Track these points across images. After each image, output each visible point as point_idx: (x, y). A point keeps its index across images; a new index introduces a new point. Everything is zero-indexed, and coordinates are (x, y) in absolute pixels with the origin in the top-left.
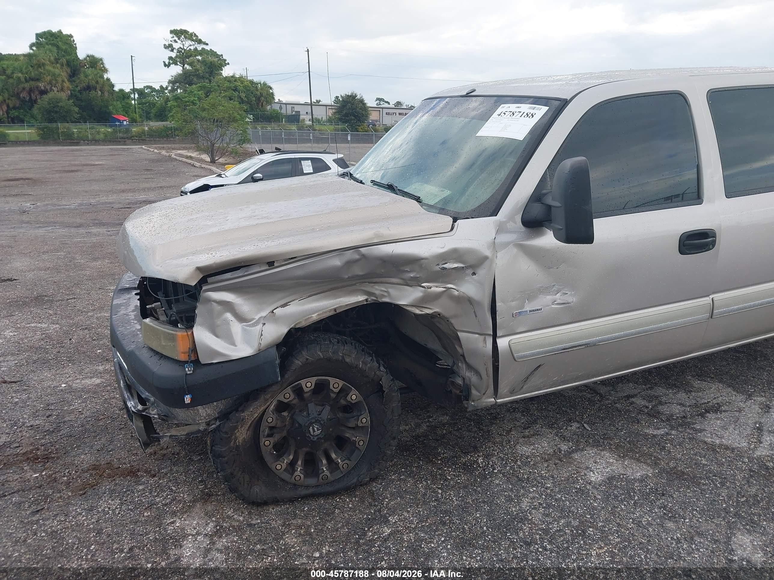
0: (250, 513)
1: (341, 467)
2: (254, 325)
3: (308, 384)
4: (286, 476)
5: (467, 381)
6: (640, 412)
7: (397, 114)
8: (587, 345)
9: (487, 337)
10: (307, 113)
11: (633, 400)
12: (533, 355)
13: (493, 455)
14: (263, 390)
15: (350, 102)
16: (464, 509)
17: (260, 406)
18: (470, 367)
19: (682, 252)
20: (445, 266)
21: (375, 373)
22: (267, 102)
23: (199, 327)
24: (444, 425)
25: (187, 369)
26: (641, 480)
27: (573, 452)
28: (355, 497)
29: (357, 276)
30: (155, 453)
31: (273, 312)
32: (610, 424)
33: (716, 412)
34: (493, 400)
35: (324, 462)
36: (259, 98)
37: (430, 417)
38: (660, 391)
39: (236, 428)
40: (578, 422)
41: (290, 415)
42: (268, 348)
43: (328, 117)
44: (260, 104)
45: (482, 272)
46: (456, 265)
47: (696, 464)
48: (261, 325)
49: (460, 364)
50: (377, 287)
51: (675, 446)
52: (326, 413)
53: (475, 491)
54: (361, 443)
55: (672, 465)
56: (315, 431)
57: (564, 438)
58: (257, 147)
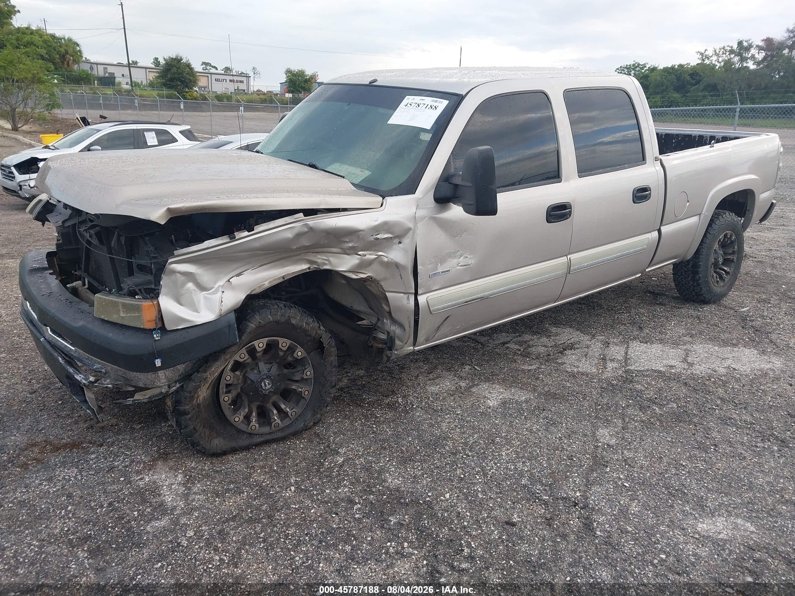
0: (212, 463)
1: (290, 415)
2: (213, 293)
3: (260, 344)
4: (243, 427)
5: (392, 334)
6: (515, 354)
7: (228, 81)
8: (482, 298)
9: (410, 295)
10: (123, 75)
11: (507, 345)
12: (445, 308)
13: (409, 395)
14: (223, 351)
15: (174, 66)
16: (398, 436)
17: (221, 366)
18: (394, 321)
19: (548, 221)
20: (378, 236)
21: (316, 332)
22: (74, 61)
23: (164, 297)
24: (362, 377)
25: (155, 336)
26: (526, 401)
27: (470, 387)
28: (304, 439)
29: (304, 246)
30: (92, 427)
31: (229, 281)
32: (495, 365)
33: (571, 349)
34: (412, 348)
35: (275, 412)
36: (64, 56)
37: (347, 373)
38: (527, 337)
39: (199, 387)
40: (469, 365)
41: (242, 374)
42: (228, 312)
43: (148, 81)
44: (66, 63)
45: (406, 241)
46: (386, 236)
47: (563, 387)
48: (220, 293)
49: (385, 320)
50: (319, 257)
51: (546, 376)
52: (275, 370)
53: (403, 422)
54: (307, 393)
55: (546, 389)
56: (267, 385)
57: (461, 378)
58: (78, 114)
